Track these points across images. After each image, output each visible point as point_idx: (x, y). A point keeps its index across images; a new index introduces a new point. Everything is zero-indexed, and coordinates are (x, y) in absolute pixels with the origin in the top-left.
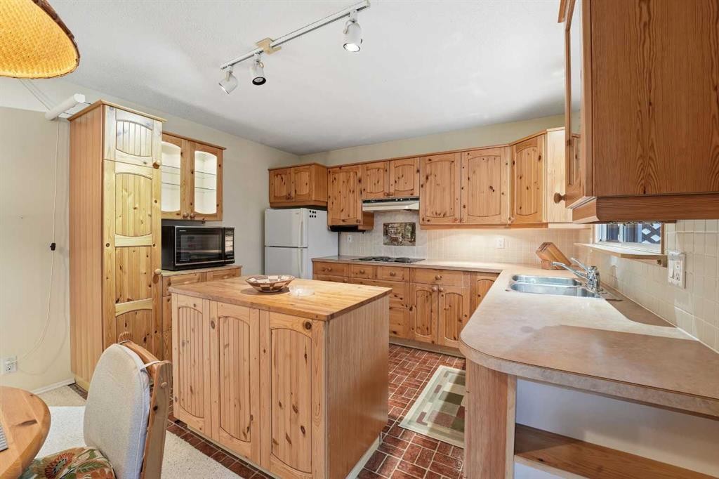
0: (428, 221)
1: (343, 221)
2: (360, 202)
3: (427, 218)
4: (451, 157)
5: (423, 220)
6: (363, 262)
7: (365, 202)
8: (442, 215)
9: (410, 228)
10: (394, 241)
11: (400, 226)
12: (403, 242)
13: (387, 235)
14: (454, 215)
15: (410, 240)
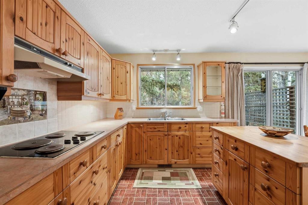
4: (97, 47)
5: (86, 92)
8: (94, 89)
9: (41, 97)
10: (18, 117)
11: (27, 94)
12: (33, 116)
13: (4, 107)
14: (98, 91)
15: (41, 113)
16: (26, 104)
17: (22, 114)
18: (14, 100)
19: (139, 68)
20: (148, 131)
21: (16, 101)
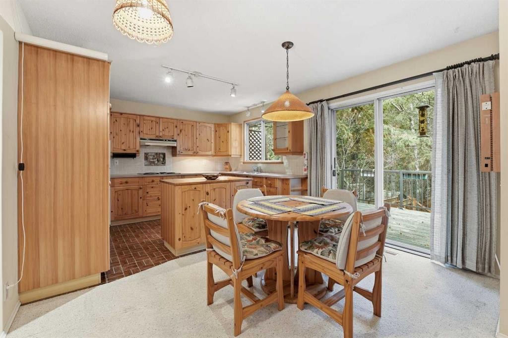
0: (182, 152)
1: (124, 150)
2: (138, 140)
4: (192, 123)
5: (179, 152)
6: (145, 176)
7: (141, 139)
8: (188, 150)
9: (162, 156)
10: (152, 163)
11: (156, 155)
12: (158, 164)
13: (147, 160)
14: (193, 150)
15: (162, 162)
16: (155, 159)
18: (150, 157)
19: (245, 125)
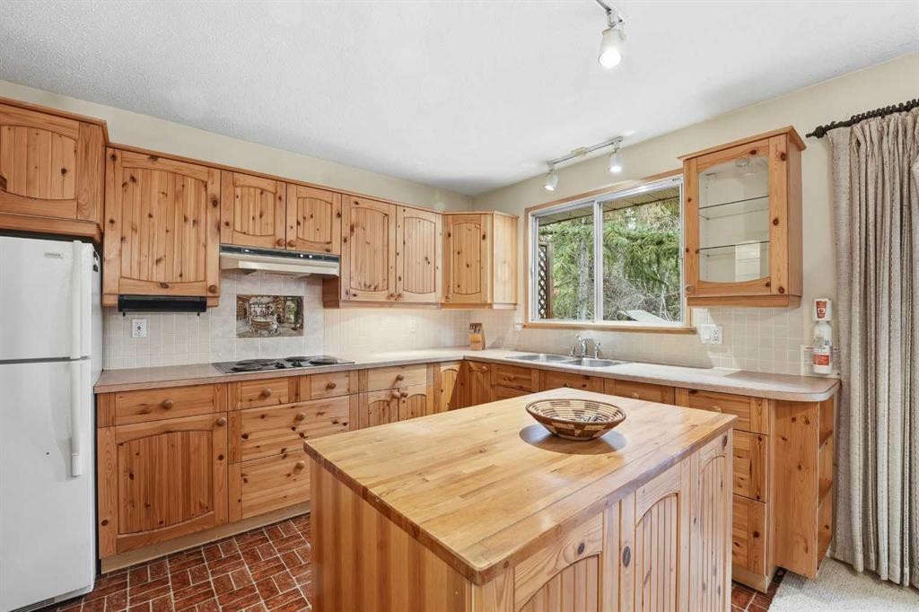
0: (355, 295)
1: (164, 286)
2: (214, 251)
3: (353, 291)
4: (385, 208)
5: (347, 293)
7: (225, 249)
8: (372, 287)
9: (292, 305)
10: (260, 329)
11: (274, 302)
12: (281, 330)
13: (245, 318)
14: (388, 289)
15: (293, 326)
16: (272, 314)
17: (266, 326)
18: (256, 309)
19: (530, 218)
20: (499, 385)
21: (258, 310)
